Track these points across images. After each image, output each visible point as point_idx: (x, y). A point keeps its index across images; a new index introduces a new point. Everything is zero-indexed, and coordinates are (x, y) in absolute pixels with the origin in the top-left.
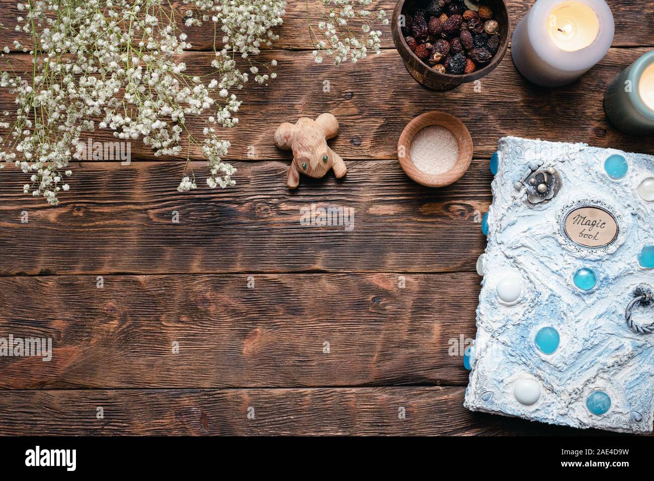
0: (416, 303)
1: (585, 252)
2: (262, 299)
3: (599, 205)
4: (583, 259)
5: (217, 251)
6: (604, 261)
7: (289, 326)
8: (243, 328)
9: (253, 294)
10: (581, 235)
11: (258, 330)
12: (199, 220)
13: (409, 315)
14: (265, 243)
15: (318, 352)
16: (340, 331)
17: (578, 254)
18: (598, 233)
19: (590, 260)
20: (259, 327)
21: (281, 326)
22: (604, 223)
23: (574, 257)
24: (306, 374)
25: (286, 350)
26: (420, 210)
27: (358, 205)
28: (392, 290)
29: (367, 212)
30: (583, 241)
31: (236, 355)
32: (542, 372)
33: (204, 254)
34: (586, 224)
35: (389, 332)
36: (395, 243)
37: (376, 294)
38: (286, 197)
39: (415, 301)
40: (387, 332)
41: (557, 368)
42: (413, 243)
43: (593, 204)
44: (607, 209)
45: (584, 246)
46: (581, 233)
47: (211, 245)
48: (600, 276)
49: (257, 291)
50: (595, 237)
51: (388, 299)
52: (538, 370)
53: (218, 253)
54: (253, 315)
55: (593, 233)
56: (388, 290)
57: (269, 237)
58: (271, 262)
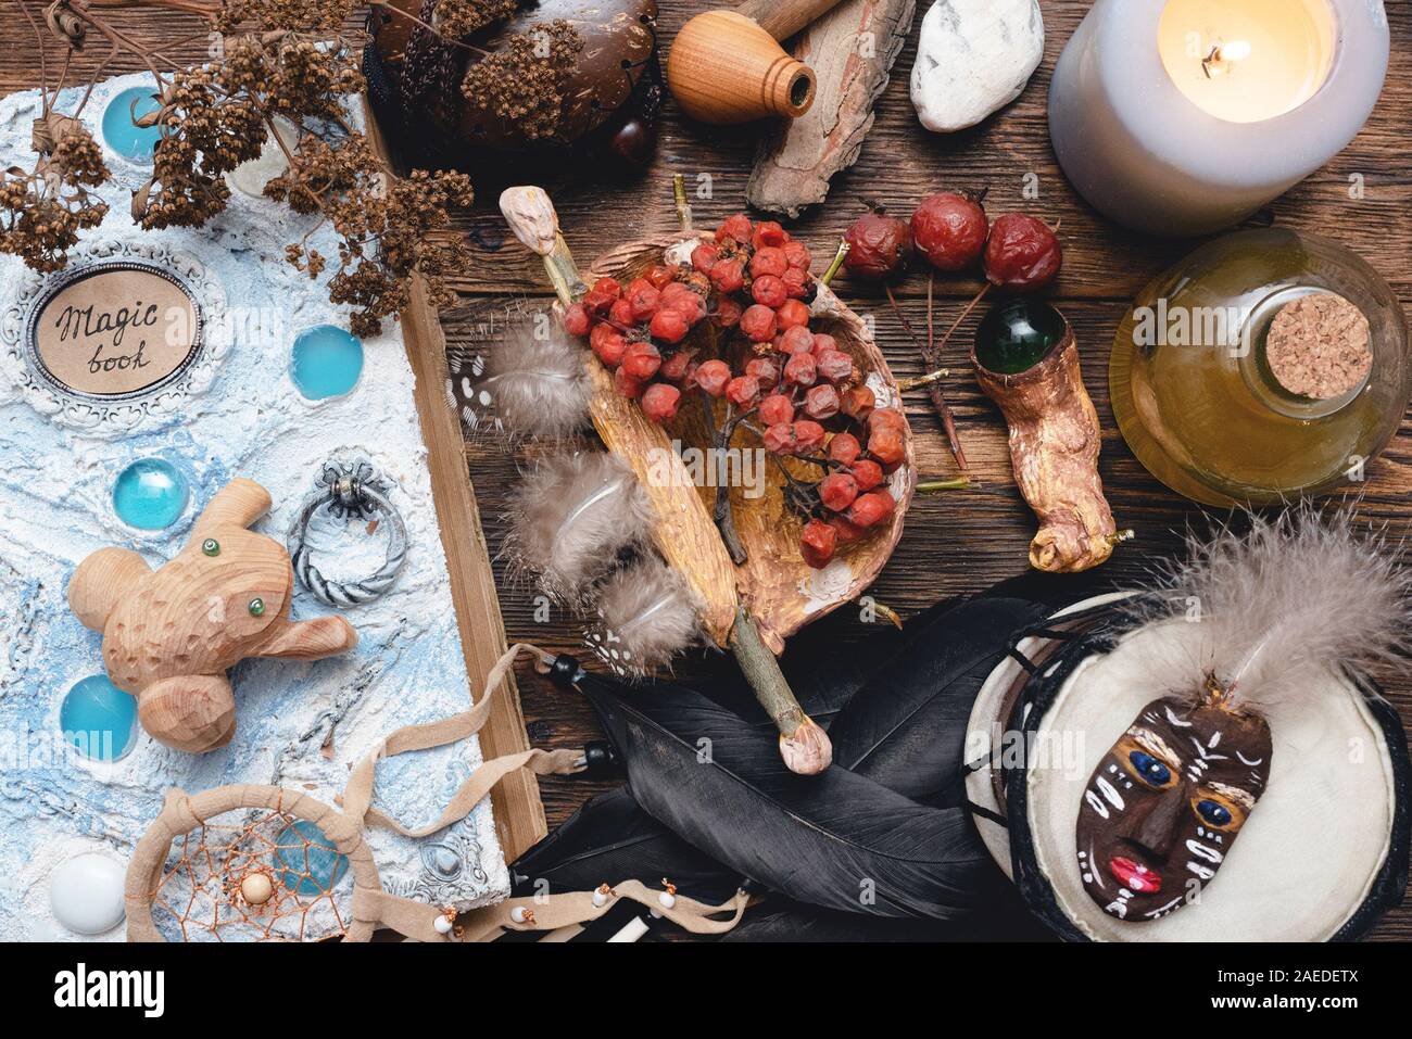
1: (124, 416)
3: (118, 257)
4: (121, 437)
6: (193, 422)
10: (95, 365)
17: (105, 429)
18: (143, 343)
19: (150, 434)
22: (153, 308)
23: (96, 440)
30: (104, 381)
32: (118, 818)
34: (98, 330)
41: (154, 792)
43: (102, 261)
44: (147, 262)
45: (114, 396)
46: (93, 360)
48: (193, 473)
50: (138, 359)
52: (104, 817)
55: (129, 348)
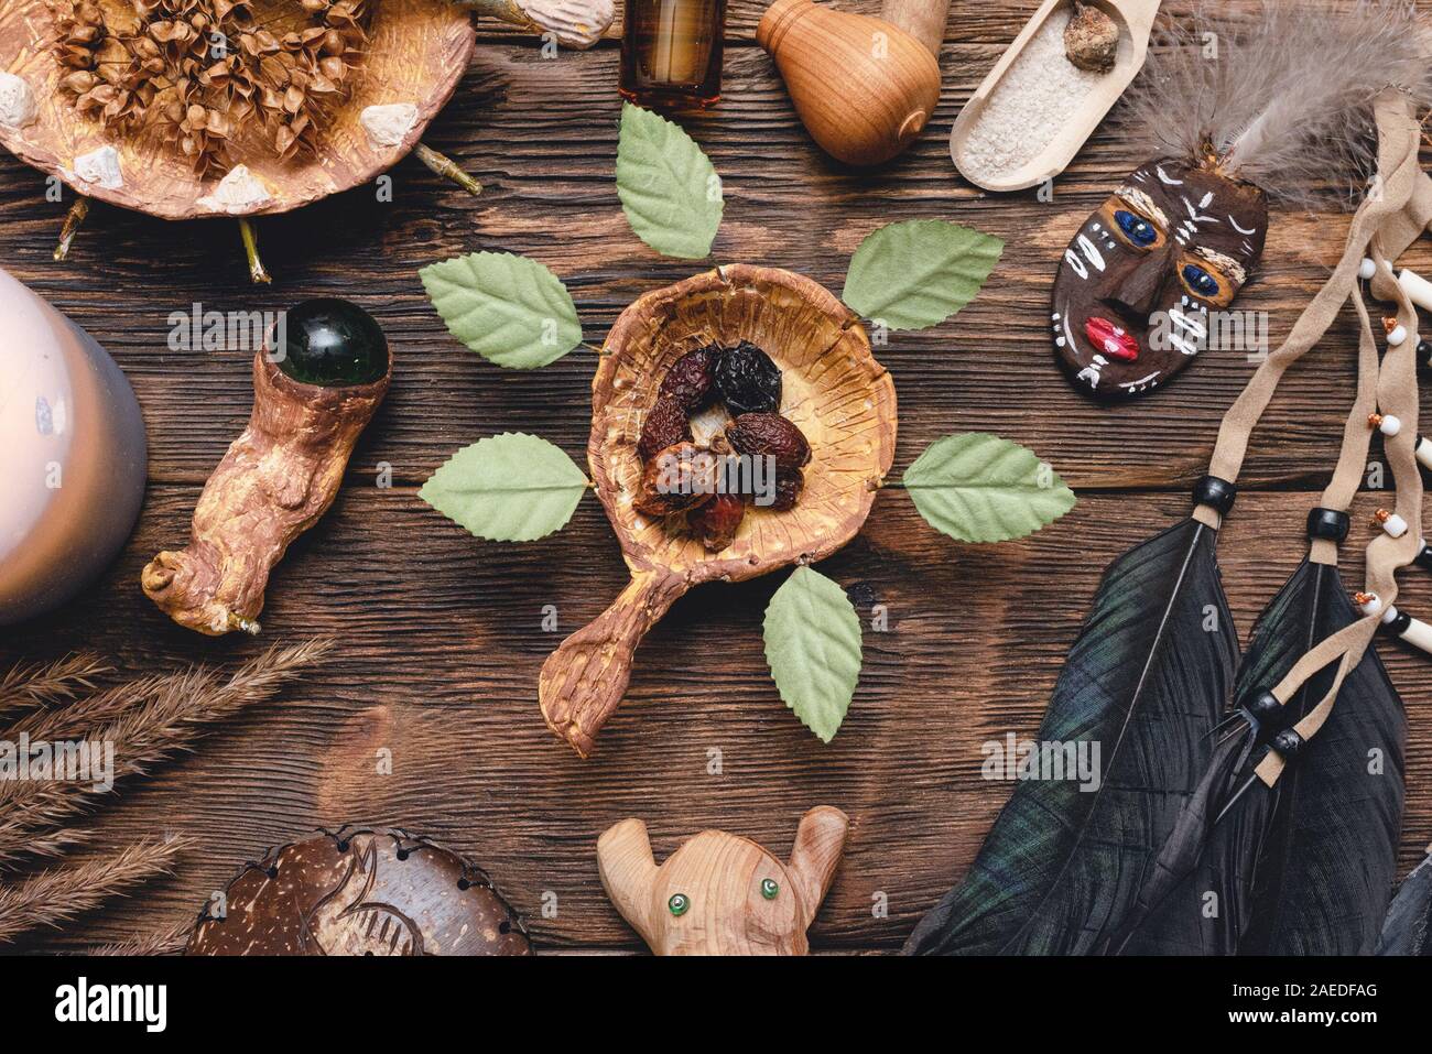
0: (1020, 609)
2: (400, 587)
5: (222, 393)
7: (508, 695)
8: (321, 704)
9: (366, 566)
11: (381, 710)
12: (157, 270)
13: (993, 658)
14: (417, 364)
15: (621, 803)
16: (713, 719)
20: (384, 699)
21: (476, 697)
24: (572, 893)
25: (494, 795)
26: (1036, 242)
27: (792, 219)
28: (926, 558)
29: (826, 245)
31: (292, 811)
33: (173, 405)
35: (913, 725)
36: (939, 368)
37: (860, 575)
38: (503, 183)
39: (1016, 603)
40: (904, 725)
42: (1010, 369)
47: (201, 369)
49: (382, 557)
51: (908, 595)
53: (227, 400)
54: (366, 652)
56: (907, 558)
57: (435, 342)
58: (441, 439)
